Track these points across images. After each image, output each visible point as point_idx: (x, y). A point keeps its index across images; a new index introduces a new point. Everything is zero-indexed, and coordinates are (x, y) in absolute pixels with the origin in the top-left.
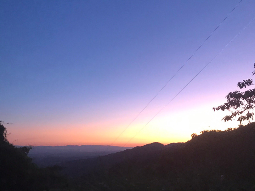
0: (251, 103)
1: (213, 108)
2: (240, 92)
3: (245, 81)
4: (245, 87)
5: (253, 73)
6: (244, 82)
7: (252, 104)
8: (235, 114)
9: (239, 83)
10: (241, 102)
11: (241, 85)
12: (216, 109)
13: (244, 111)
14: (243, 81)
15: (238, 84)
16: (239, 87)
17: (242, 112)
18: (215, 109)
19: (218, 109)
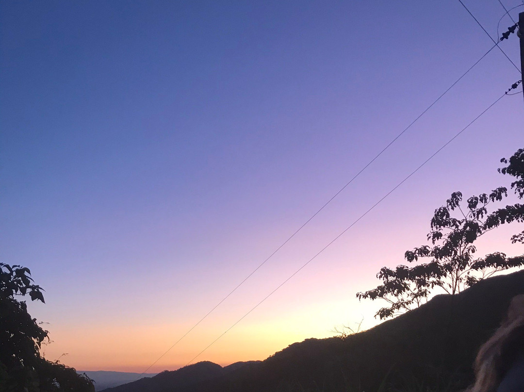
0: (422, 286)
1: (357, 296)
2: (407, 267)
3: (417, 249)
4: (417, 259)
5: (428, 236)
6: (416, 251)
7: (423, 288)
8: (398, 306)
9: (407, 251)
10: (405, 284)
11: (410, 256)
12: (362, 297)
13: (413, 300)
14: (415, 249)
15: (405, 254)
16: (408, 258)
17: (410, 301)
18: (360, 296)
19: (365, 296)
